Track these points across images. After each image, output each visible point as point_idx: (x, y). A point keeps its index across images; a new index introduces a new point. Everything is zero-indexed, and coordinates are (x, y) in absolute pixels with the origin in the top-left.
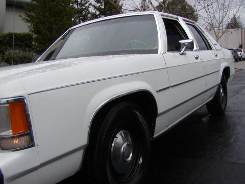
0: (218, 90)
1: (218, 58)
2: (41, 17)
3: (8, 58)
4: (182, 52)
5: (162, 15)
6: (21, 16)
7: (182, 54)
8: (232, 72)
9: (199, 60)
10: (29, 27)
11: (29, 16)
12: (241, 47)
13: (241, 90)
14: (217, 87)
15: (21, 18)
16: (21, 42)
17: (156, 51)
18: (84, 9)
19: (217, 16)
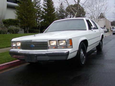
0: (100, 42)
1: (100, 32)
2: (23, 13)
3: (10, 29)
4: (92, 30)
5: (86, 19)
6: (14, 12)
7: (92, 31)
8: (104, 36)
9: (96, 32)
10: (16, 16)
11: (18, 12)
12: (105, 26)
13: (106, 43)
14: (100, 41)
15: (14, 13)
16: (14, 23)
17: (86, 30)
18: (39, 9)
19: (96, 14)
